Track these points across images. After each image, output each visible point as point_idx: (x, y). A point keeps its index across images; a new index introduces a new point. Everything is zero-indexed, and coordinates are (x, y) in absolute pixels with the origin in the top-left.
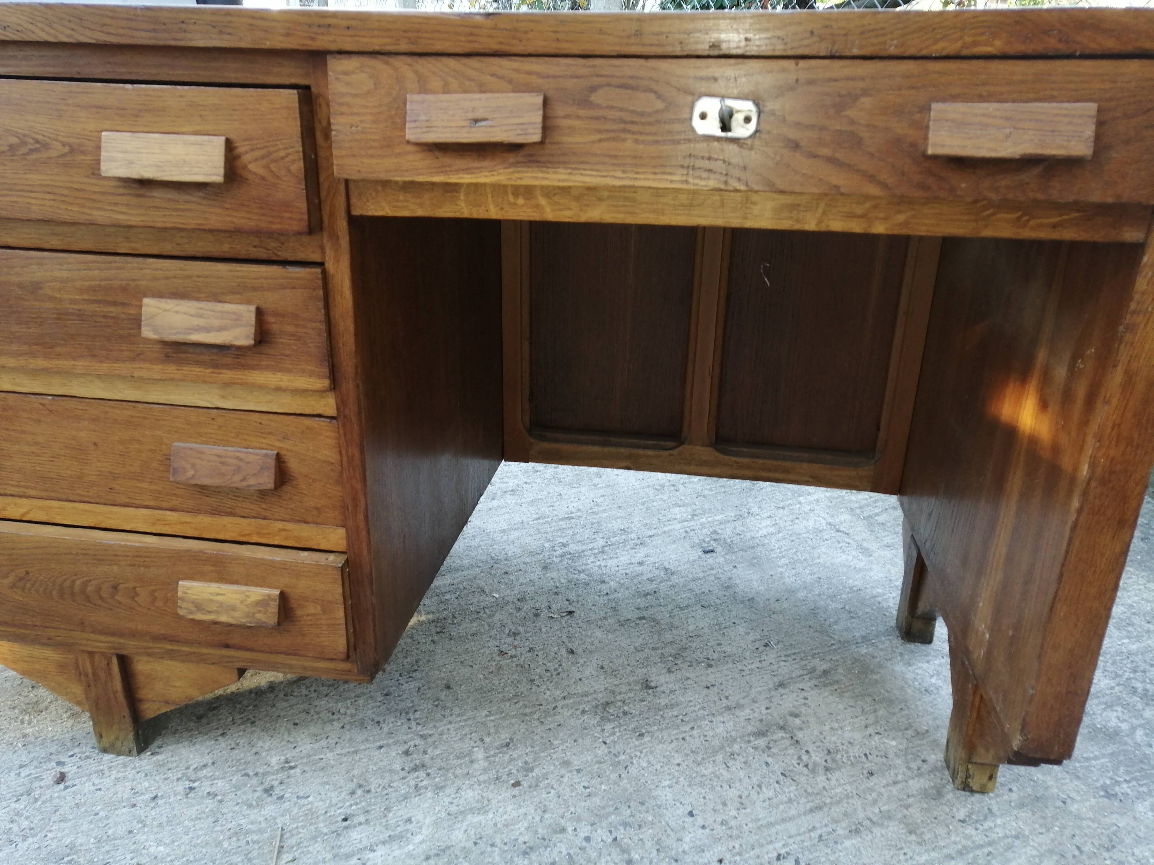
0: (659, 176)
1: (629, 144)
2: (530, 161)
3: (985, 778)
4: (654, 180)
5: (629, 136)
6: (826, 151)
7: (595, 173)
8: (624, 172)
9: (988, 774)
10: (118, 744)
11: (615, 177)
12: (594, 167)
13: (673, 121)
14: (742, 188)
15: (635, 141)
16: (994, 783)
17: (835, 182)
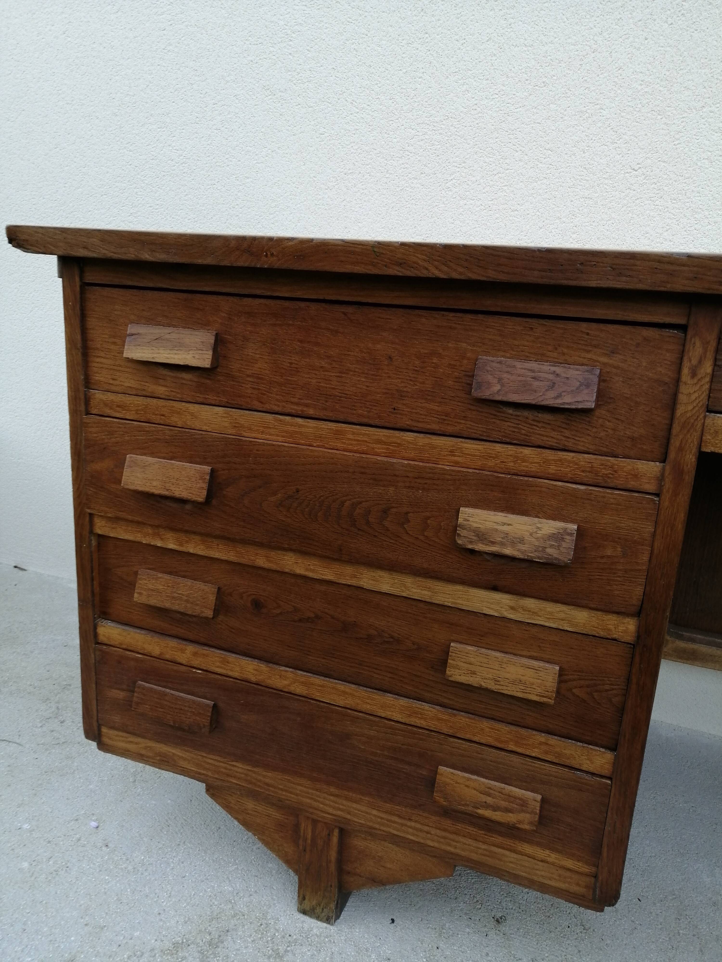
10: (318, 910)
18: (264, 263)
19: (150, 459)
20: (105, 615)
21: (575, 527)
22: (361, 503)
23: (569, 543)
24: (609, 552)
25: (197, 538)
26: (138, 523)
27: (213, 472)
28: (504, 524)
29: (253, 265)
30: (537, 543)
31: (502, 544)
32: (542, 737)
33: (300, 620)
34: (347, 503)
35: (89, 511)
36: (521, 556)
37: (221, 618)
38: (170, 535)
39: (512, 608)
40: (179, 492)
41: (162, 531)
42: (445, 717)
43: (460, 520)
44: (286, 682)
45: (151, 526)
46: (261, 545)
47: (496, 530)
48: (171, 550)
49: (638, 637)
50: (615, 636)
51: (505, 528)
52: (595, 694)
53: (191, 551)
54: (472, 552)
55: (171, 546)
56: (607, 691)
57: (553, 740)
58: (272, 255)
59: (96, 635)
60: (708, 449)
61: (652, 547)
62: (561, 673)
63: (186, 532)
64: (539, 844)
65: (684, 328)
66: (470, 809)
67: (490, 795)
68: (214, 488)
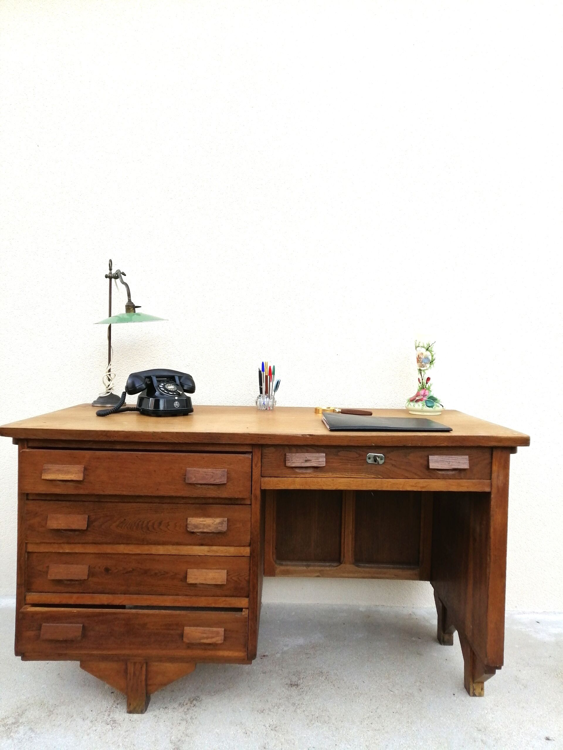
1: (349, 466)
2: (322, 471)
3: (480, 690)
4: (357, 475)
5: (349, 464)
6: (402, 467)
7: (340, 474)
8: (348, 473)
9: (481, 688)
10: (137, 708)
11: (346, 475)
12: (339, 472)
13: (361, 460)
14: (382, 477)
15: (351, 465)
16: (484, 692)
17: (406, 475)
18: (112, 439)
19: (60, 515)
20: (30, 590)
21: (227, 519)
22: (151, 521)
23: (225, 524)
24: (238, 526)
25: (80, 545)
26: (51, 543)
27: (89, 517)
28: (203, 521)
29: (108, 440)
30: (215, 526)
31: (203, 528)
32: (223, 599)
33: (127, 573)
34: (145, 522)
35: (26, 542)
36: (210, 532)
37: (91, 578)
38: (67, 546)
39: (208, 551)
40: (73, 527)
41: (63, 545)
42: (188, 600)
43: (188, 522)
44: (121, 601)
45: (58, 543)
46: (110, 543)
47: (201, 524)
48: (67, 553)
49: (251, 554)
50: (243, 555)
51: (204, 523)
52: (240, 578)
53: (77, 552)
55: (67, 551)
56: (244, 576)
57: (228, 599)
58: (116, 436)
59: (25, 600)
60: (263, 488)
61: (251, 521)
62: (228, 572)
63: (76, 543)
64: (224, 650)
65: (251, 452)
66: (198, 641)
67: (205, 633)
68: (90, 523)
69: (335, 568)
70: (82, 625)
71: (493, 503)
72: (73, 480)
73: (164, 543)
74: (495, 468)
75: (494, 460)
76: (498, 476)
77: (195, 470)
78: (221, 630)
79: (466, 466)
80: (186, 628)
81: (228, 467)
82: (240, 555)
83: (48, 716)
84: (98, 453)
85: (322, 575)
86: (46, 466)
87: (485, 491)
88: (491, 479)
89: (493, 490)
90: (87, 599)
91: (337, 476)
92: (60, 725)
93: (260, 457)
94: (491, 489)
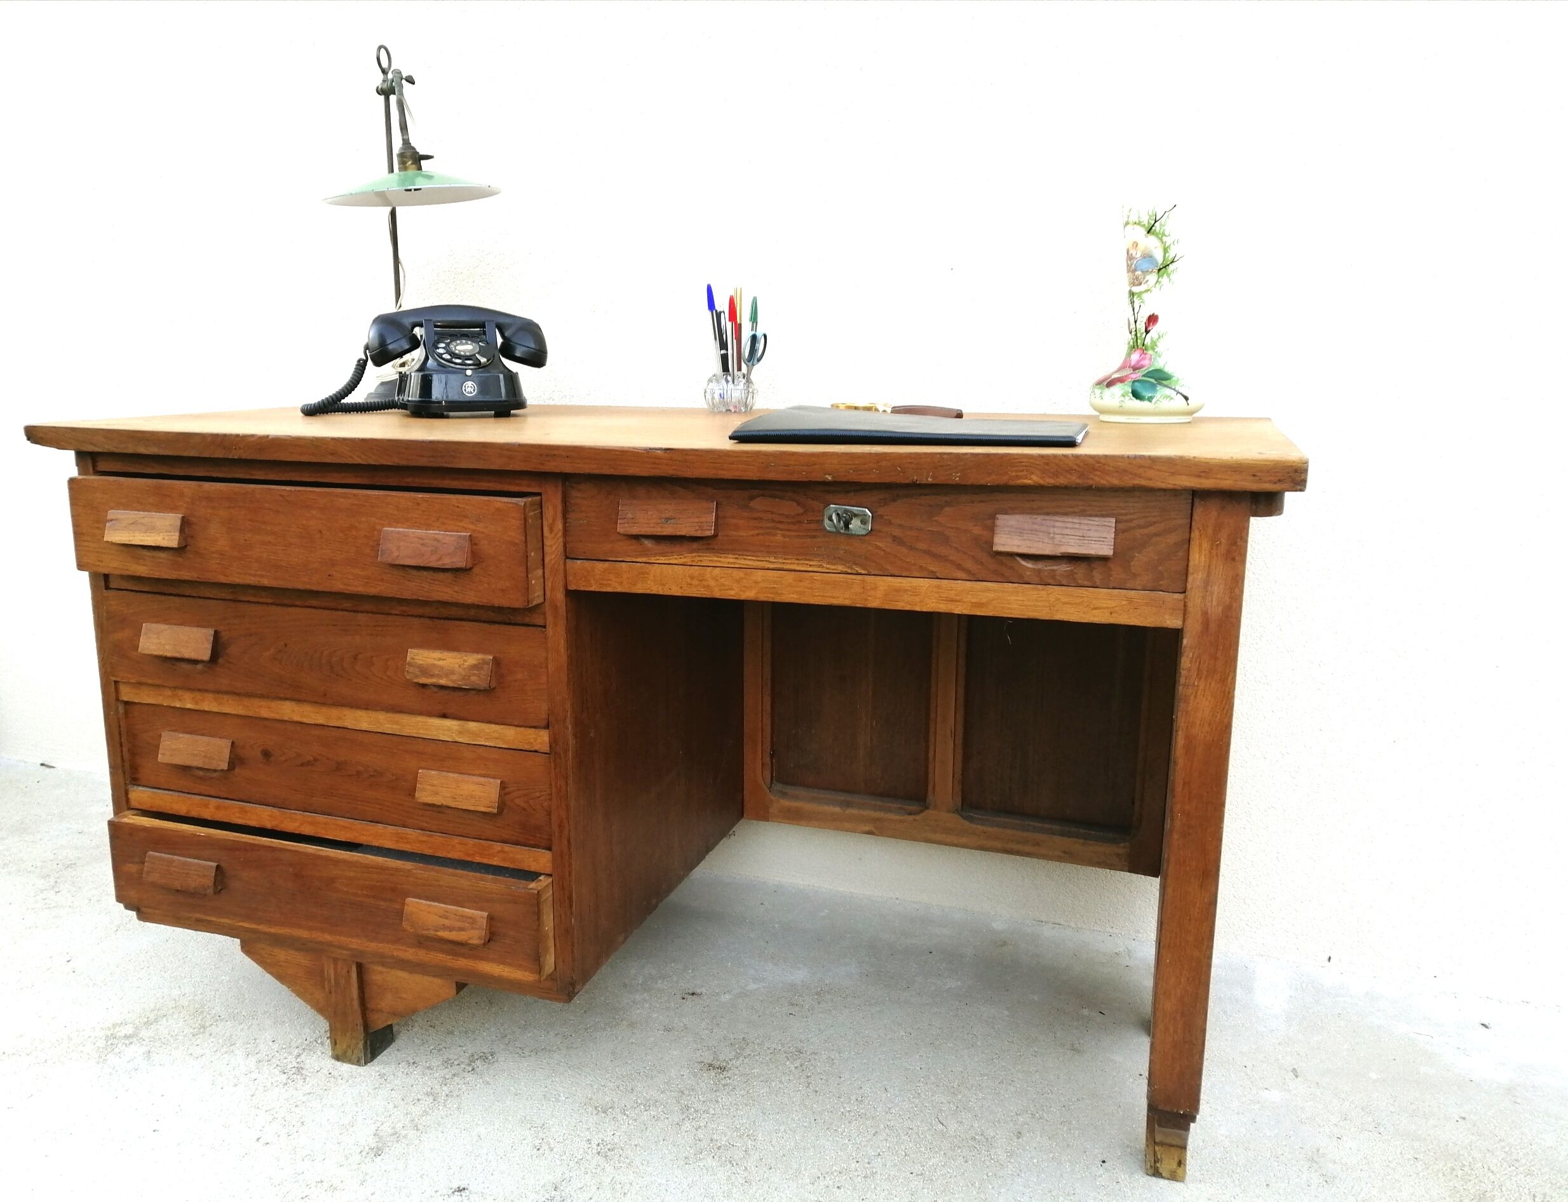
0: (802, 562)
1: (779, 538)
2: (707, 549)
3: (1174, 1165)
4: (798, 564)
5: (779, 532)
6: (921, 546)
7: (754, 558)
8: (775, 558)
9: (1177, 1159)
10: (349, 1052)
11: (770, 562)
12: (753, 554)
13: (810, 522)
14: (863, 572)
15: (783, 536)
16: (1185, 1170)
17: (932, 568)
18: (235, 455)
19: (163, 627)
20: (135, 781)
21: (492, 658)
22: (336, 651)
23: (487, 669)
24: (519, 676)
25: (210, 696)
26: (158, 686)
27: (216, 632)
29: (226, 456)
30: (464, 673)
31: (439, 676)
32: (498, 846)
33: (302, 765)
34: (326, 653)
35: (114, 679)
36: (451, 685)
37: (237, 770)
38: (187, 696)
39: (460, 733)
40: (188, 653)
41: (180, 692)
42: (425, 839)
43: (408, 659)
44: (297, 824)
45: (170, 688)
46: (262, 696)
47: (434, 665)
48: (189, 709)
49: (551, 747)
50: (536, 748)
51: (441, 663)
52: (531, 802)
53: (206, 708)
54: (424, 686)
55: (189, 706)
56: (538, 797)
57: (507, 848)
58: (240, 448)
59: (128, 801)
60: (572, 587)
61: (547, 669)
62: (503, 786)
63: (199, 690)
64: (493, 961)
65: (539, 494)
66: (432, 933)
67: (447, 918)
68: (218, 647)
69: (911, 818)
70: (214, 864)
71: (1186, 662)
72: (161, 546)
73: (367, 706)
74: (1198, 557)
75: (1195, 534)
76: (1207, 583)
77: (398, 532)
78: (481, 915)
79: (1105, 549)
80: (409, 900)
81: (472, 527)
82: (527, 747)
83: (193, 1035)
84: (207, 486)
85: (878, 830)
86: (112, 514)
87: (1165, 625)
88: (1185, 592)
89: (1189, 622)
90: (234, 812)
91: (746, 565)
92: (202, 1056)
93: (560, 508)
94: (1184, 621)
